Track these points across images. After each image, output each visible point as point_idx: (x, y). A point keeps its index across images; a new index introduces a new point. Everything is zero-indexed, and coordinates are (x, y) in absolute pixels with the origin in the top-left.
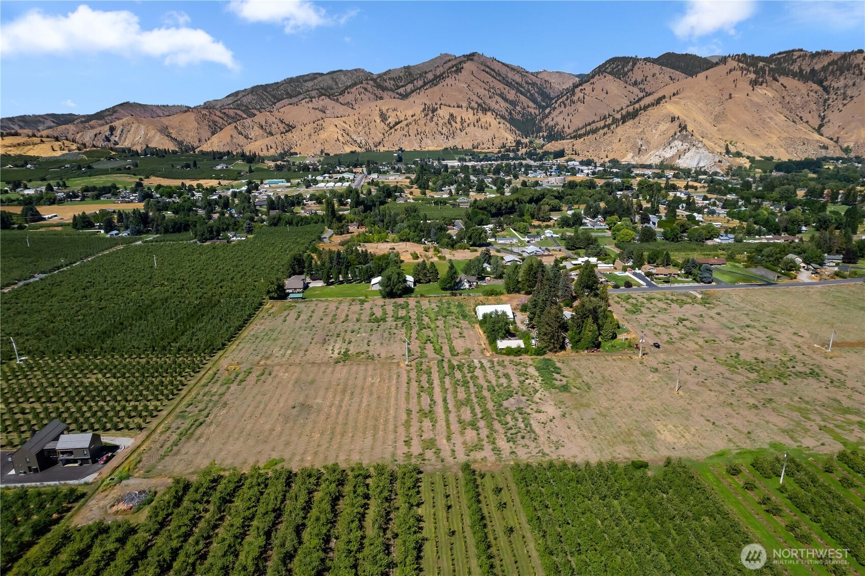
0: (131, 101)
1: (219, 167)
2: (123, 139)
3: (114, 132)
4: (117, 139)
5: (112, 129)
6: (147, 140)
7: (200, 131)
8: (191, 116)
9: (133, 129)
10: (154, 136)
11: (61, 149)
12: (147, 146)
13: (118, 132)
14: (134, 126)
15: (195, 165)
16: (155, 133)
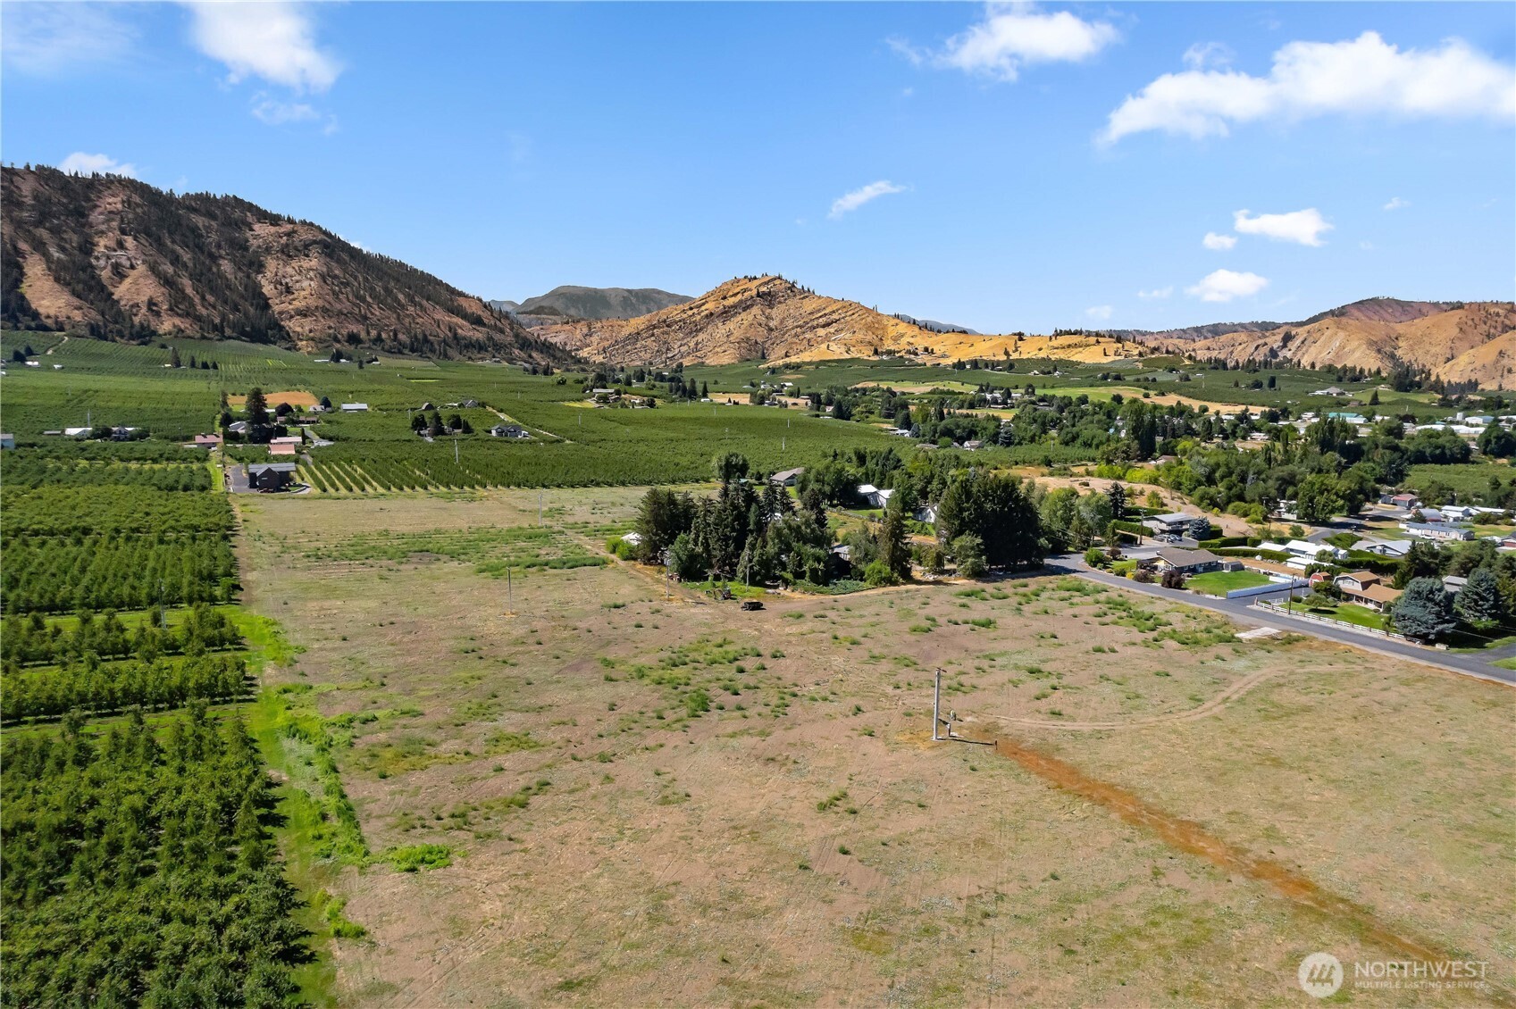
2: (1300, 353)
4: (1289, 354)
5: (1288, 338)
9: (1323, 338)
14: (1327, 333)
15: (1273, 384)
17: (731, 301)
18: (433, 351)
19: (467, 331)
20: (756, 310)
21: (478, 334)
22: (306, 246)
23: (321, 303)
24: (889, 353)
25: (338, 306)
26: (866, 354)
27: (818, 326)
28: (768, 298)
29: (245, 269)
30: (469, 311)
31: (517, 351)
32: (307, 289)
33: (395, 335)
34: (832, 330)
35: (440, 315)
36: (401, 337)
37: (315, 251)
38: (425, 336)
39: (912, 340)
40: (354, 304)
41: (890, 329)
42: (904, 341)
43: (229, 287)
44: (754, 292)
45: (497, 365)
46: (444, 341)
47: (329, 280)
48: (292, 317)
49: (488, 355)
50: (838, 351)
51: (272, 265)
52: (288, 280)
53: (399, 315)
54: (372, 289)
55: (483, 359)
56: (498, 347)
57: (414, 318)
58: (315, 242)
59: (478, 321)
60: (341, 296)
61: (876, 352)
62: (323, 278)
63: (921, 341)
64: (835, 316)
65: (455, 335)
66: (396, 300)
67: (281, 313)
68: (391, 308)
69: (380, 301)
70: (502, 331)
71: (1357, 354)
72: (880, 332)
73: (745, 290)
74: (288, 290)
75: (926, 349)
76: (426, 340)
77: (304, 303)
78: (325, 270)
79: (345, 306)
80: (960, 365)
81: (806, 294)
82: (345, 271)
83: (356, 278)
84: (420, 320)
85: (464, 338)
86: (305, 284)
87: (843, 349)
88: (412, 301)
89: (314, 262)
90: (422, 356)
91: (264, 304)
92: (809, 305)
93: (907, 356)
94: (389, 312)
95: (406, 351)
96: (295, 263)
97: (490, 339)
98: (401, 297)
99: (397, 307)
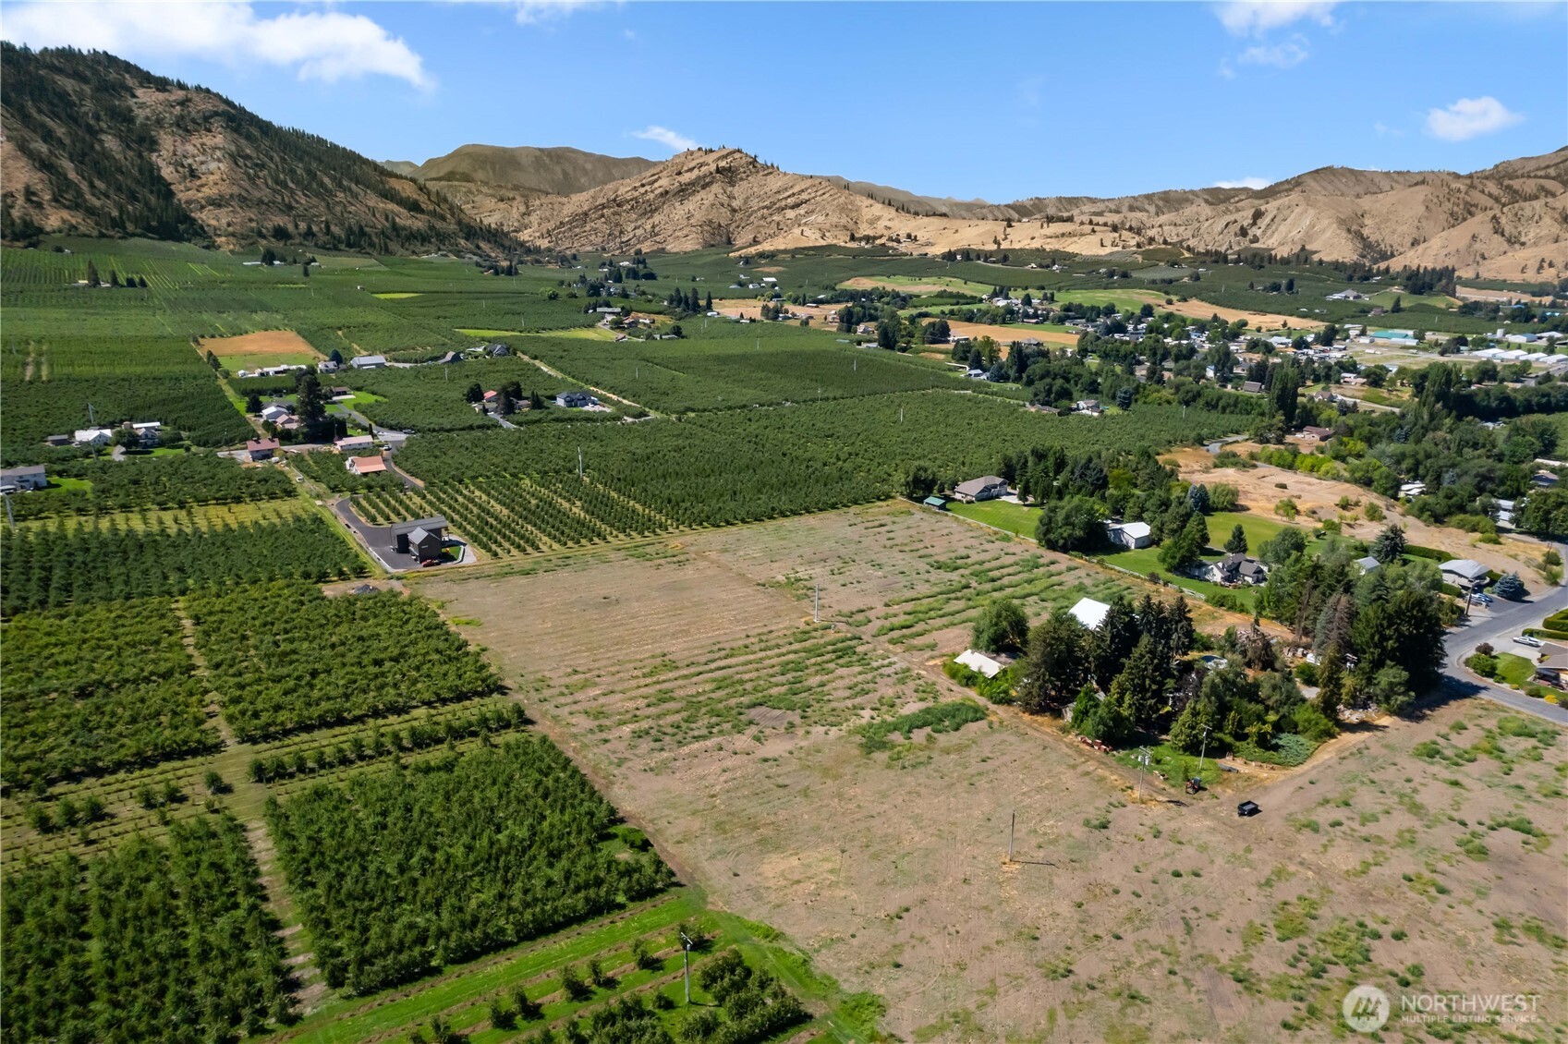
0: (1337, 165)
1: (1337, 296)
2: (1269, 232)
3: (1259, 221)
4: (1258, 233)
5: (1258, 215)
6: (1309, 235)
7: (1424, 223)
8: (1422, 192)
9: (1293, 216)
10: (1324, 231)
11: (1114, 244)
12: (1303, 248)
13: (1263, 222)
14: (1298, 210)
15: (1290, 286)
16: (1330, 224)
17: (686, 178)
18: (372, 245)
19: (406, 219)
20: (716, 188)
21: (417, 223)
22: (206, 119)
23: (236, 190)
24: (868, 239)
25: (257, 194)
26: (842, 240)
27: (786, 207)
28: (728, 174)
29: (134, 146)
30: (404, 195)
31: (462, 242)
32: (216, 173)
33: (328, 227)
34: (802, 212)
35: (373, 200)
36: (335, 229)
37: (217, 124)
38: (361, 228)
39: (889, 224)
40: (274, 191)
41: (865, 211)
42: (881, 224)
43: (120, 170)
44: (713, 168)
45: (445, 260)
46: (383, 233)
47: (241, 162)
48: (203, 207)
49: (433, 248)
50: (813, 237)
51: (167, 141)
52: (190, 161)
53: (328, 204)
54: (292, 172)
55: (428, 253)
56: (442, 238)
57: (345, 206)
58: (216, 114)
59: (414, 207)
60: (258, 182)
61: (853, 238)
62: (234, 158)
63: (903, 225)
64: (804, 196)
65: (394, 224)
66: (322, 184)
67: (189, 202)
68: (318, 195)
69: (305, 188)
70: (443, 218)
71: (1328, 234)
72: (854, 214)
73: (701, 165)
74: (193, 174)
75: (909, 236)
76: (362, 233)
77: (215, 190)
78: (233, 148)
79: (265, 194)
80: (950, 256)
81: (770, 170)
82: (257, 149)
83: (271, 159)
84: (352, 209)
85: (404, 228)
86: (213, 166)
87: (818, 235)
88: (340, 185)
89: (218, 139)
90: (362, 251)
91: (166, 192)
92: (774, 183)
93: (890, 244)
94: (315, 201)
95: (342, 247)
96: (196, 140)
97: (432, 228)
98: (327, 180)
99: (323, 194)
